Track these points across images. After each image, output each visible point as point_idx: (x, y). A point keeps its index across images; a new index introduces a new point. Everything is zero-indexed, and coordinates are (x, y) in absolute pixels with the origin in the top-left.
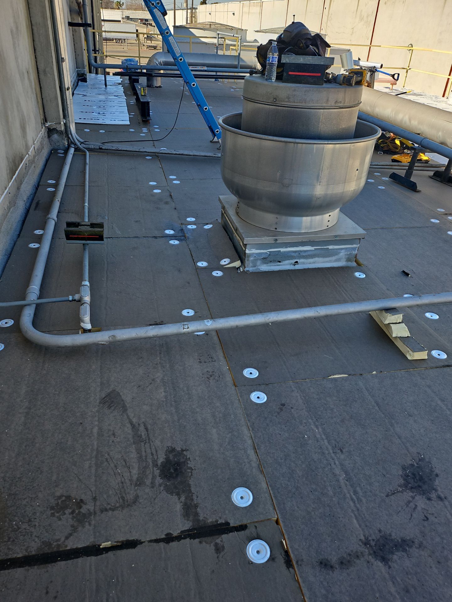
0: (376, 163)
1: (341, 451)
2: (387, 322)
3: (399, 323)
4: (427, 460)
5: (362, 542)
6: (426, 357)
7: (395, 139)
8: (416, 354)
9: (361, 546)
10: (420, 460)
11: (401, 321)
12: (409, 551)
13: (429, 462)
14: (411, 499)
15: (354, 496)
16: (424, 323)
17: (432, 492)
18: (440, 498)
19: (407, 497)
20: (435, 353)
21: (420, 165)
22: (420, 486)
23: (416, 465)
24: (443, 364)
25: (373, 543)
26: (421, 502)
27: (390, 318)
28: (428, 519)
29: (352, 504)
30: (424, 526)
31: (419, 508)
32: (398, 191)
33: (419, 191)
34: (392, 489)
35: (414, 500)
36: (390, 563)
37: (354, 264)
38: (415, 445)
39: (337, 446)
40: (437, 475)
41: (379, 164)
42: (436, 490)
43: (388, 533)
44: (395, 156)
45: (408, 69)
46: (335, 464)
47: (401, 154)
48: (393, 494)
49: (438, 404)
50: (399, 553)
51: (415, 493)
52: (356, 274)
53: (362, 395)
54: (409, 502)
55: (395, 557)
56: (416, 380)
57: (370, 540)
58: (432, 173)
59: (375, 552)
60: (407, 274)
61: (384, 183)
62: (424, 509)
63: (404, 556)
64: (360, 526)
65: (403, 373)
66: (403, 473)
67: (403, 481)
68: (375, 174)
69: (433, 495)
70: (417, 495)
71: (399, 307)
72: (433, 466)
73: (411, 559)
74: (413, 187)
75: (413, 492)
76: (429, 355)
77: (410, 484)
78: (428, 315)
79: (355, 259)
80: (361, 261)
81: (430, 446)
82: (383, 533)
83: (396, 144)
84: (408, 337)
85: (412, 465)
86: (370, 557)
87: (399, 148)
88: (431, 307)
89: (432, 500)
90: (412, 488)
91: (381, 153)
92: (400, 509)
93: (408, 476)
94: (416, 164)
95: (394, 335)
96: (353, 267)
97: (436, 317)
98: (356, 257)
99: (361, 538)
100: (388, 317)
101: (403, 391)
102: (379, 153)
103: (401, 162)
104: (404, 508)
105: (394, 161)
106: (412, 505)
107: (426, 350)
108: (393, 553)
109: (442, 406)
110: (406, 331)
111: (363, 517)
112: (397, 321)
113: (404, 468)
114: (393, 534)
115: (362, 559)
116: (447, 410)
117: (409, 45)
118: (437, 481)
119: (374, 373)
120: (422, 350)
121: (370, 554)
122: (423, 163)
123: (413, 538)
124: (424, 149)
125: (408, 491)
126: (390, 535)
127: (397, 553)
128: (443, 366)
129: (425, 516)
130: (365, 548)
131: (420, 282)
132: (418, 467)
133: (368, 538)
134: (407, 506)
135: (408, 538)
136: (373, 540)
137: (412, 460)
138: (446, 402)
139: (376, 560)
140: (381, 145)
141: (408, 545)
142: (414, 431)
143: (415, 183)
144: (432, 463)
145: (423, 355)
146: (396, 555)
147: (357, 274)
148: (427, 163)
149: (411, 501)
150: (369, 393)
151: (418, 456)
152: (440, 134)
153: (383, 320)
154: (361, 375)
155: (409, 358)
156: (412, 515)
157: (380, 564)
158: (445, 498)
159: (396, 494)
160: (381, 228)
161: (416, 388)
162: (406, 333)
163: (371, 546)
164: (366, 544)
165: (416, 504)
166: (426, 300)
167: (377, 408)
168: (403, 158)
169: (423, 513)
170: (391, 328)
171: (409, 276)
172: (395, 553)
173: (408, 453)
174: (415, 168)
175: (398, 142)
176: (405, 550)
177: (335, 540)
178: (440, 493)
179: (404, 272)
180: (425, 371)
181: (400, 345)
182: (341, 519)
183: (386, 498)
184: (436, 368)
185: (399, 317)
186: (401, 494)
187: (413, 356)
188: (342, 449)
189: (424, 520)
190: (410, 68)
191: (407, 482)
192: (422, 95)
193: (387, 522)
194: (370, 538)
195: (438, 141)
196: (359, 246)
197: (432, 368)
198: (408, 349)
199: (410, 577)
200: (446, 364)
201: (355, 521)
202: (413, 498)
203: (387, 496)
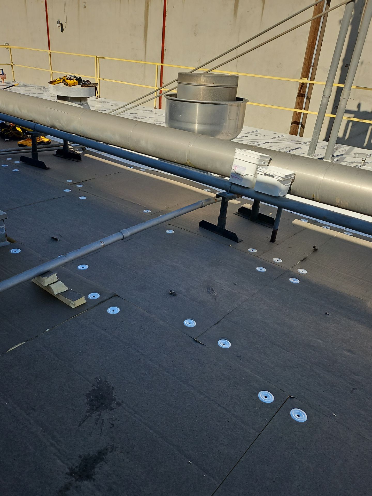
0: (4, 150)
1: (34, 410)
2: (46, 285)
3: (56, 282)
4: (103, 380)
5: (68, 475)
6: (85, 301)
7: (15, 127)
8: (76, 302)
9: (67, 478)
10: (98, 383)
11: (57, 280)
12: (105, 458)
13: (106, 381)
14: (98, 417)
15: (53, 442)
16: (78, 275)
17: (112, 403)
18: (119, 404)
19: (95, 417)
20: (91, 296)
21: (42, 146)
22: (102, 404)
23: (96, 388)
24: (98, 302)
25: (77, 470)
26: (106, 415)
27: (47, 281)
28: (113, 425)
29: (52, 448)
30: (112, 432)
31: (106, 421)
32: (31, 172)
33: (48, 169)
34: (83, 418)
35: (101, 417)
36: (94, 477)
37: (8, 243)
38: (92, 373)
39: (29, 407)
40: (113, 388)
41: (7, 150)
42: (115, 400)
43: (87, 454)
44: (20, 141)
45: (12, 64)
46: (30, 423)
47: (25, 139)
48: (84, 421)
49: (102, 334)
50: (99, 464)
51: (100, 411)
52: (11, 251)
53: (42, 353)
54: (97, 420)
55: (96, 469)
56: (82, 323)
57: (74, 469)
58: (55, 152)
59: (80, 476)
60: (56, 239)
61: (17, 166)
62: (110, 419)
63: (102, 464)
64: (64, 463)
65: (71, 321)
66: (88, 400)
67: (89, 407)
68: (7, 159)
69: (114, 405)
70: (102, 412)
71: (52, 269)
72: (108, 383)
73: (108, 463)
74: (42, 166)
75: (98, 411)
76: (87, 298)
77: (95, 405)
78: (80, 267)
79: (6, 238)
80: (14, 238)
81: (103, 368)
82: (83, 457)
83: (18, 131)
84: (67, 290)
85: (94, 390)
86: (77, 482)
87: (22, 134)
88: (80, 260)
89: (113, 409)
90: (97, 408)
91: (8, 140)
92: (91, 430)
93: (92, 400)
94: (38, 146)
95: (56, 293)
96: (7, 246)
97: (86, 267)
98: (6, 236)
99: (67, 472)
100: (46, 280)
101: (75, 335)
102: (6, 140)
103: (27, 146)
104: (94, 427)
105: (20, 145)
106: (100, 421)
107: (83, 296)
108: (94, 468)
109: (105, 334)
110: (63, 286)
111: (64, 453)
112: (54, 281)
113: (88, 396)
114: (91, 453)
115: (71, 488)
116: (109, 336)
117: (5, 44)
118: (114, 393)
119: (48, 330)
120: (80, 297)
121: (77, 480)
122: (45, 144)
123: (106, 446)
124: (39, 133)
125: (94, 412)
126: (89, 455)
127: (97, 466)
128: (99, 303)
129: (111, 424)
130: (72, 478)
131: (68, 243)
132: (98, 390)
133: (72, 468)
134: (97, 424)
135: (103, 448)
136: (77, 467)
137: (93, 387)
138: (107, 330)
139: (82, 482)
140: (5, 133)
141: (103, 454)
142: (89, 363)
143: (43, 162)
144: (107, 381)
145: (82, 301)
146: (96, 467)
147: (13, 251)
148: (50, 144)
149: (99, 419)
150: (46, 349)
151: (97, 381)
152: (48, 119)
153: (42, 283)
154: (37, 336)
155: (73, 307)
156: (101, 429)
157: (86, 482)
158: (122, 402)
159: (86, 420)
160: (24, 206)
161: (84, 328)
162: (65, 288)
163: (76, 473)
164: (71, 474)
165: (103, 419)
166: (71, 256)
167: (56, 359)
168: (28, 142)
169: (109, 422)
170: (51, 287)
171: (58, 240)
172: (96, 466)
173: (88, 383)
174: (38, 150)
175: (19, 129)
176: (102, 459)
177: (45, 487)
178: (117, 401)
179: (52, 238)
180: (87, 312)
181: (62, 299)
182: (46, 467)
183: (79, 427)
184: (95, 306)
185: (54, 277)
186: (90, 417)
187: (75, 304)
188: (34, 407)
189: (111, 428)
190: (13, 63)
191: (92, 405)
192: (32, 87)
193: (84, 446)
194: (74, 467)
195: (49, 125)
196: (4, 226)
197: (92, 308)
198: (69, 300)
199: (110, 477)
200: (101, 300)
201: (58, 461)
202: (99, 415)
203: (80, 425)
